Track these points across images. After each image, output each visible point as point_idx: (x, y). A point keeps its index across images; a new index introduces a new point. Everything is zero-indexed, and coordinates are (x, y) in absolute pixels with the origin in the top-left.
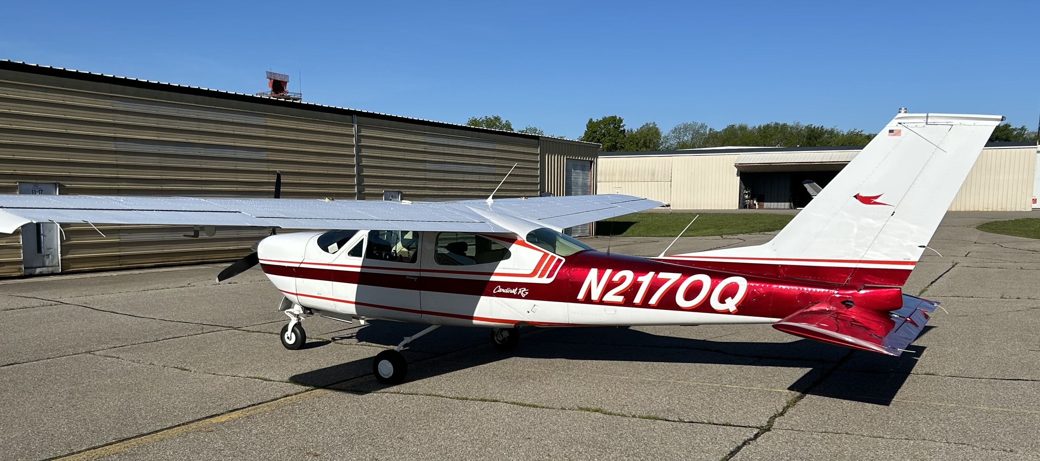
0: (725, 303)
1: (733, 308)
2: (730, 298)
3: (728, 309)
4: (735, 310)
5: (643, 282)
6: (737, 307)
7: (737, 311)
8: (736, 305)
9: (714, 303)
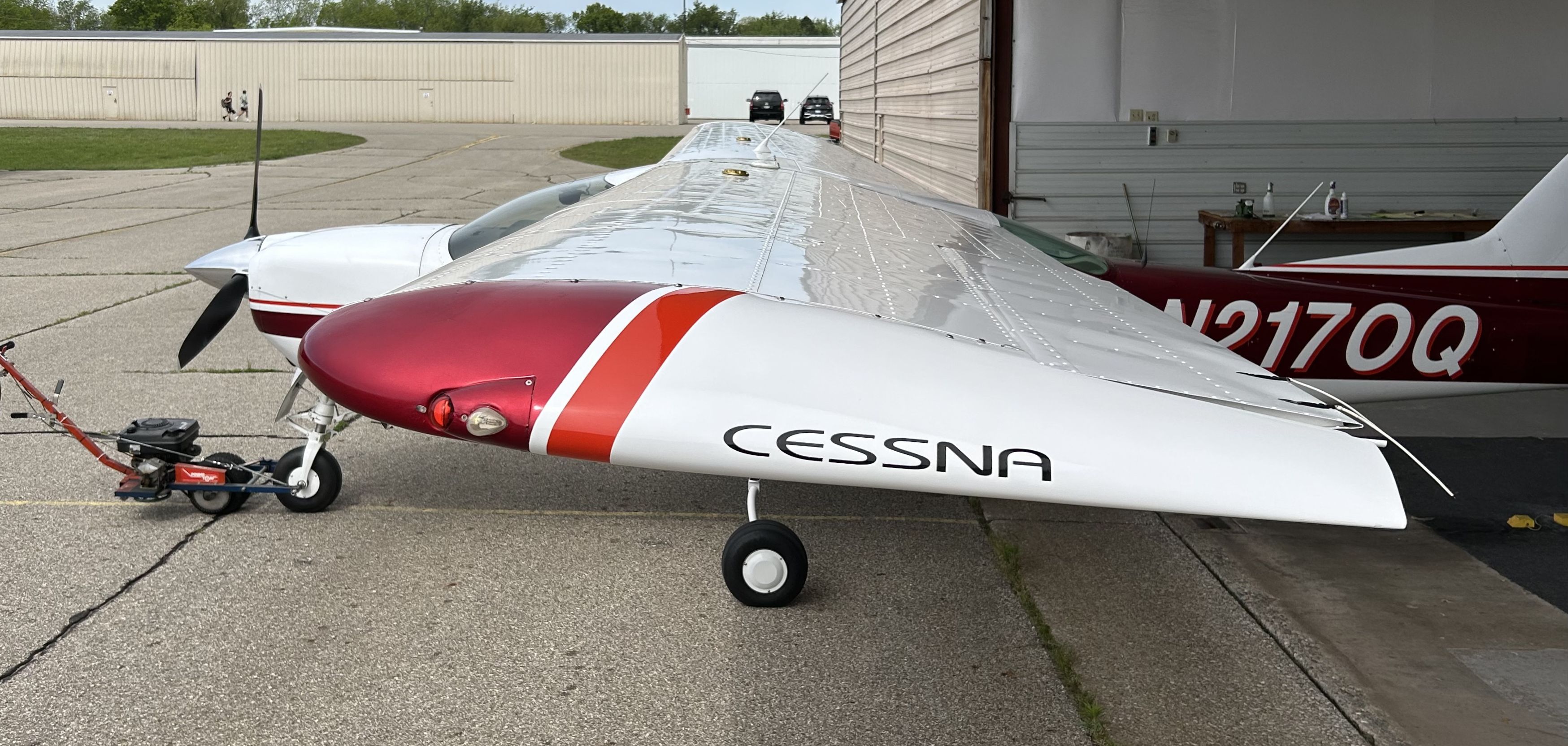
0: (1440, 358)
1: (1453, 368)
2: (1450, 348)
3: (1446, 371)
4: (1459, 372)
5: (1279, 323)
6: (1461, 366)
7: (1462, 373)
8: (1459, 362)
9: (1420, 360)
